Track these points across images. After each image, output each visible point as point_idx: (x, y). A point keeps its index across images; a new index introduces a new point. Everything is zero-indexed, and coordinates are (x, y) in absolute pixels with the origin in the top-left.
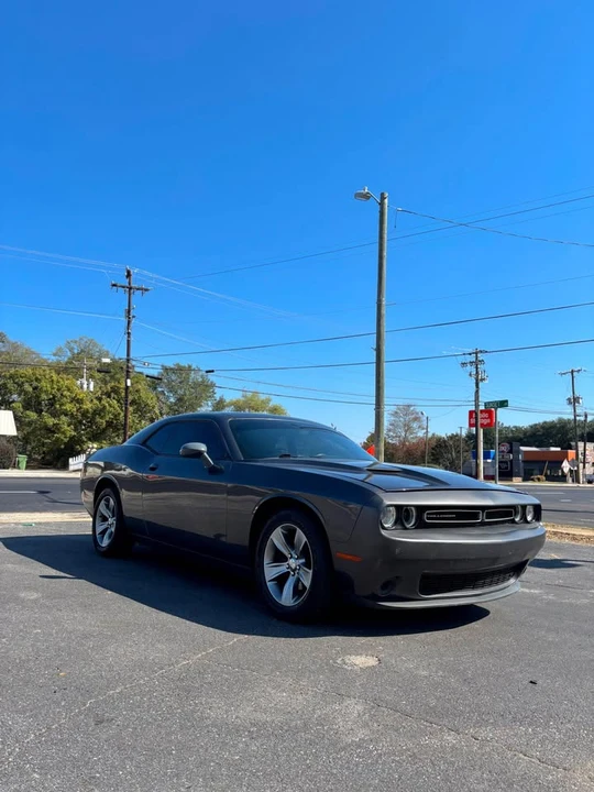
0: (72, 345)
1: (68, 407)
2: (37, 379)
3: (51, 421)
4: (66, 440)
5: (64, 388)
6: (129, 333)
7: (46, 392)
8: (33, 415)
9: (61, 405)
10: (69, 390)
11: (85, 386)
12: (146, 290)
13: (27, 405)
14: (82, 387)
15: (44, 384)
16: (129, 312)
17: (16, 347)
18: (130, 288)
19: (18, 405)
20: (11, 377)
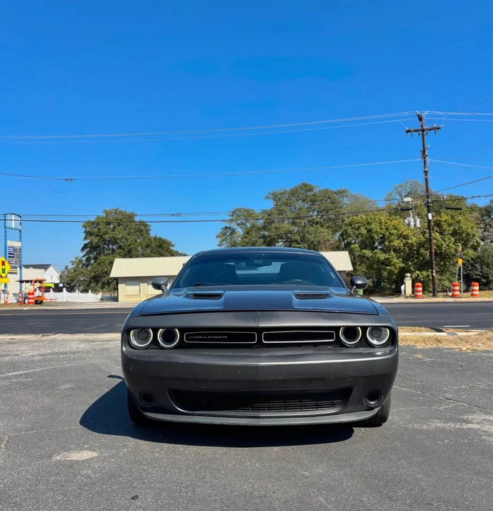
0: (399, 189)
1: (396, 243)
2: (368, 223)
3: (382, 256)
4: (396, 271)
5: (391, 227)
6: (426, 172)
7: (376, 232)
8: (368, 253)
9: (390, 242)
10: (396, 229)
11: (412, 224)
12: (439, 128)
13: (364, 245)
14: (409, 225)
15: (374, 226)
16: (424, 152)
17: (356, 199)
18: (423, 131)
19: (356, 246)
20: (350, 224)
